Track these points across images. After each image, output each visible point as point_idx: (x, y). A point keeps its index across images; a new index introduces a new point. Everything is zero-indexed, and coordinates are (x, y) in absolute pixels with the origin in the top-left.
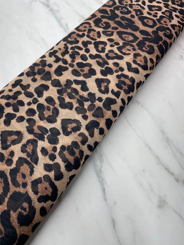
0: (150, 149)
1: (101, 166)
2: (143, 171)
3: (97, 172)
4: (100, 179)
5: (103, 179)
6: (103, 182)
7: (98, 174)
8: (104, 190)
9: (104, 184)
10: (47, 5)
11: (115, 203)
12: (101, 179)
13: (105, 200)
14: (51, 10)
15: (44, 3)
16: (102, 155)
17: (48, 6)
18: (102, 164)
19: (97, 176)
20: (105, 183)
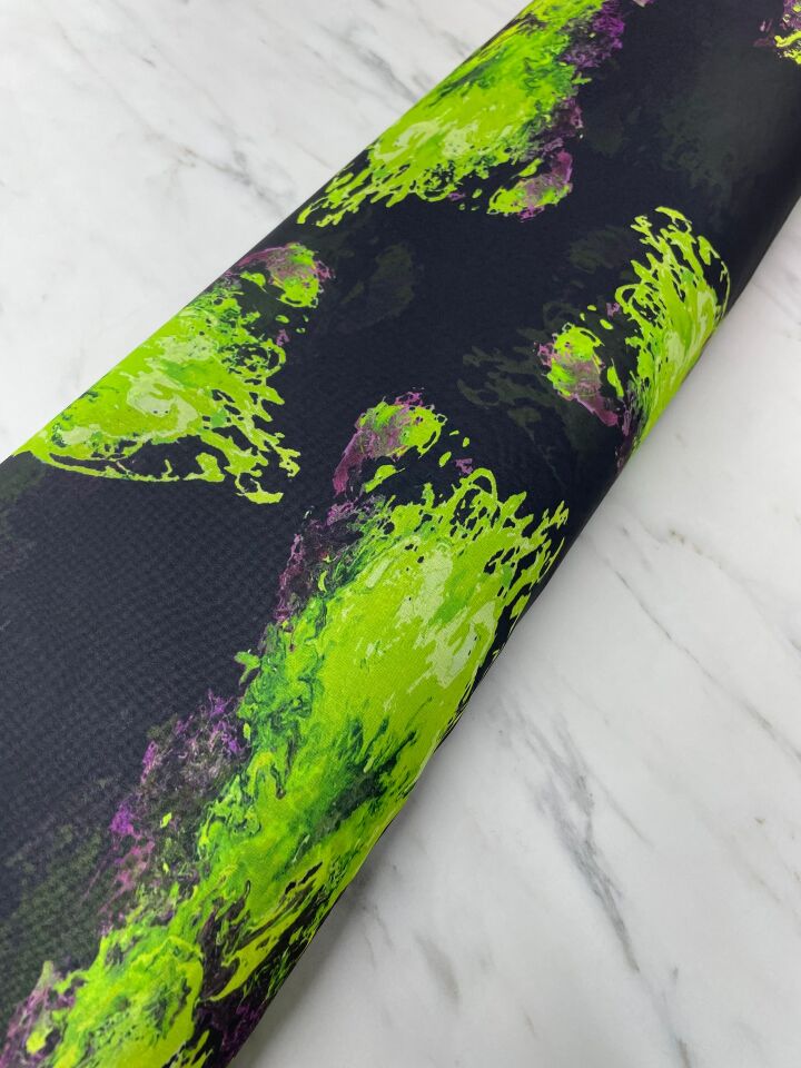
0: (765, 724)
1: (589, 827)
2: (760, 822)
3: (576, 853)
4: (597, 881)
5: (609, 881)
6: (607, 891)
7: (583, 863)
8: (618, 925)
9: (616, 900)
10: (242, 176)
11: (675, 972)
12: (601, 881)
13: (634, 966)
14: (261, 195)
15: (226, 170)
16: (582, 778)
17: (247, 181)
18: (588, 814)
19: (580, 868)
20: (620, 894)
